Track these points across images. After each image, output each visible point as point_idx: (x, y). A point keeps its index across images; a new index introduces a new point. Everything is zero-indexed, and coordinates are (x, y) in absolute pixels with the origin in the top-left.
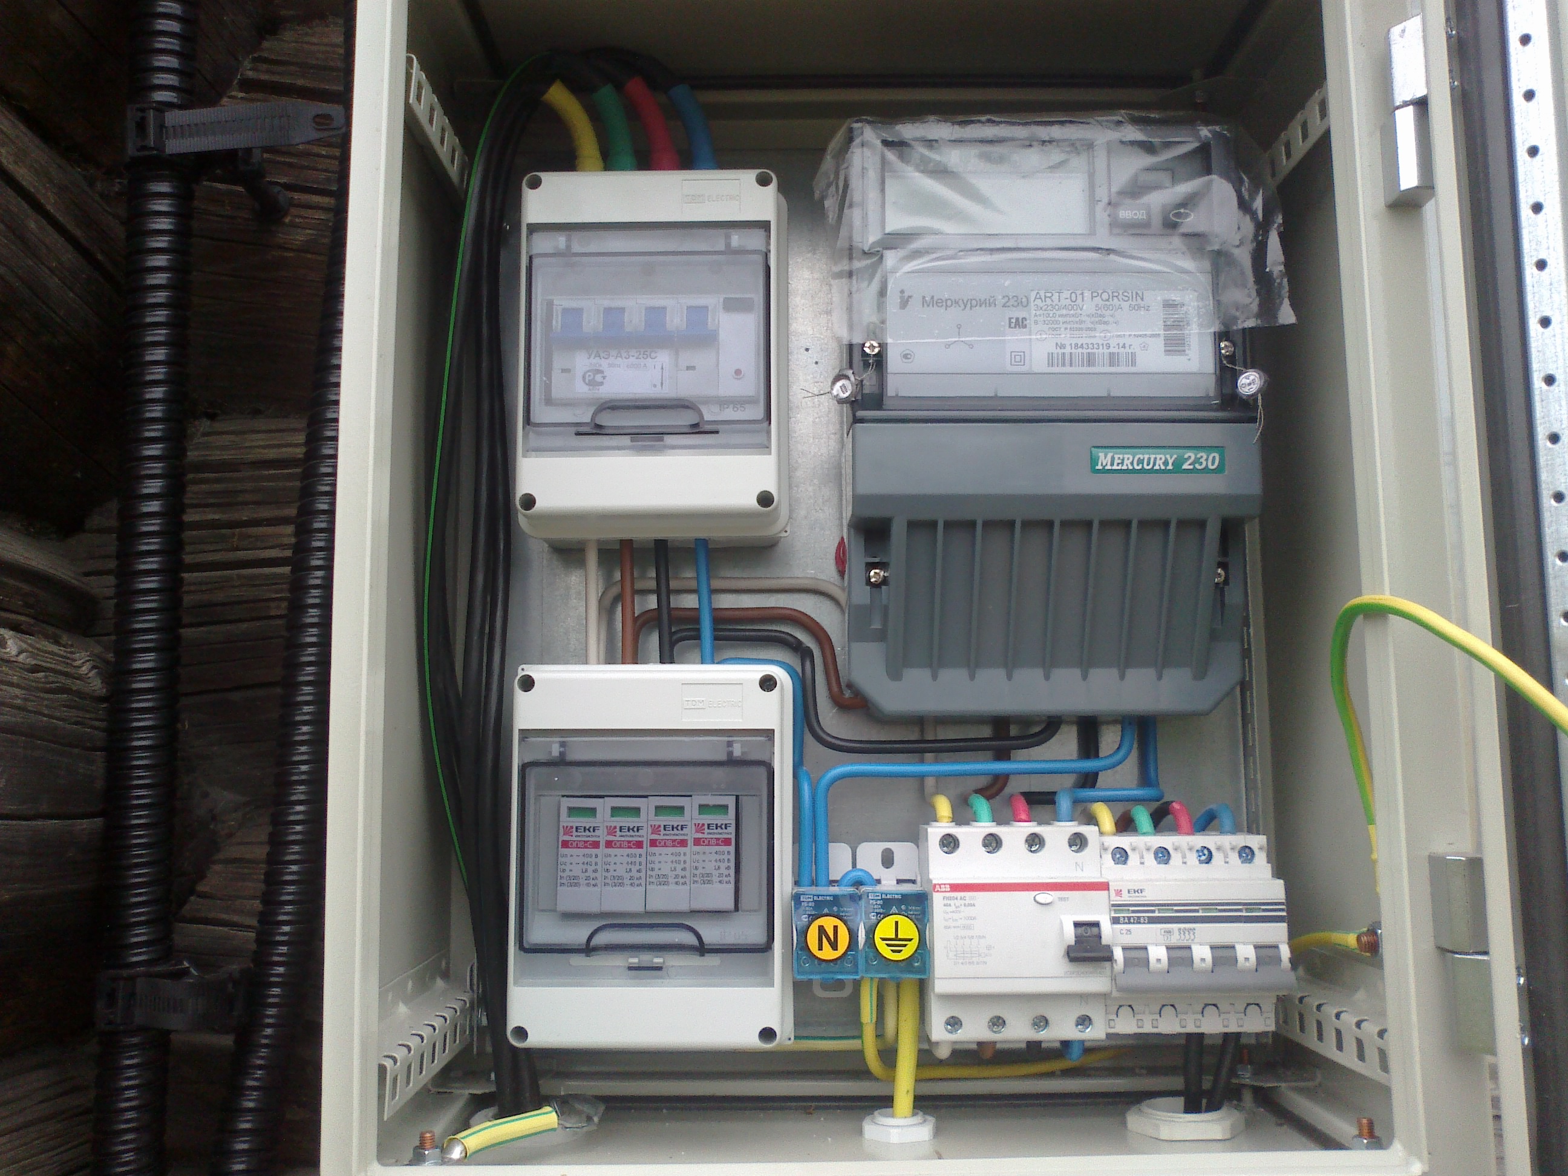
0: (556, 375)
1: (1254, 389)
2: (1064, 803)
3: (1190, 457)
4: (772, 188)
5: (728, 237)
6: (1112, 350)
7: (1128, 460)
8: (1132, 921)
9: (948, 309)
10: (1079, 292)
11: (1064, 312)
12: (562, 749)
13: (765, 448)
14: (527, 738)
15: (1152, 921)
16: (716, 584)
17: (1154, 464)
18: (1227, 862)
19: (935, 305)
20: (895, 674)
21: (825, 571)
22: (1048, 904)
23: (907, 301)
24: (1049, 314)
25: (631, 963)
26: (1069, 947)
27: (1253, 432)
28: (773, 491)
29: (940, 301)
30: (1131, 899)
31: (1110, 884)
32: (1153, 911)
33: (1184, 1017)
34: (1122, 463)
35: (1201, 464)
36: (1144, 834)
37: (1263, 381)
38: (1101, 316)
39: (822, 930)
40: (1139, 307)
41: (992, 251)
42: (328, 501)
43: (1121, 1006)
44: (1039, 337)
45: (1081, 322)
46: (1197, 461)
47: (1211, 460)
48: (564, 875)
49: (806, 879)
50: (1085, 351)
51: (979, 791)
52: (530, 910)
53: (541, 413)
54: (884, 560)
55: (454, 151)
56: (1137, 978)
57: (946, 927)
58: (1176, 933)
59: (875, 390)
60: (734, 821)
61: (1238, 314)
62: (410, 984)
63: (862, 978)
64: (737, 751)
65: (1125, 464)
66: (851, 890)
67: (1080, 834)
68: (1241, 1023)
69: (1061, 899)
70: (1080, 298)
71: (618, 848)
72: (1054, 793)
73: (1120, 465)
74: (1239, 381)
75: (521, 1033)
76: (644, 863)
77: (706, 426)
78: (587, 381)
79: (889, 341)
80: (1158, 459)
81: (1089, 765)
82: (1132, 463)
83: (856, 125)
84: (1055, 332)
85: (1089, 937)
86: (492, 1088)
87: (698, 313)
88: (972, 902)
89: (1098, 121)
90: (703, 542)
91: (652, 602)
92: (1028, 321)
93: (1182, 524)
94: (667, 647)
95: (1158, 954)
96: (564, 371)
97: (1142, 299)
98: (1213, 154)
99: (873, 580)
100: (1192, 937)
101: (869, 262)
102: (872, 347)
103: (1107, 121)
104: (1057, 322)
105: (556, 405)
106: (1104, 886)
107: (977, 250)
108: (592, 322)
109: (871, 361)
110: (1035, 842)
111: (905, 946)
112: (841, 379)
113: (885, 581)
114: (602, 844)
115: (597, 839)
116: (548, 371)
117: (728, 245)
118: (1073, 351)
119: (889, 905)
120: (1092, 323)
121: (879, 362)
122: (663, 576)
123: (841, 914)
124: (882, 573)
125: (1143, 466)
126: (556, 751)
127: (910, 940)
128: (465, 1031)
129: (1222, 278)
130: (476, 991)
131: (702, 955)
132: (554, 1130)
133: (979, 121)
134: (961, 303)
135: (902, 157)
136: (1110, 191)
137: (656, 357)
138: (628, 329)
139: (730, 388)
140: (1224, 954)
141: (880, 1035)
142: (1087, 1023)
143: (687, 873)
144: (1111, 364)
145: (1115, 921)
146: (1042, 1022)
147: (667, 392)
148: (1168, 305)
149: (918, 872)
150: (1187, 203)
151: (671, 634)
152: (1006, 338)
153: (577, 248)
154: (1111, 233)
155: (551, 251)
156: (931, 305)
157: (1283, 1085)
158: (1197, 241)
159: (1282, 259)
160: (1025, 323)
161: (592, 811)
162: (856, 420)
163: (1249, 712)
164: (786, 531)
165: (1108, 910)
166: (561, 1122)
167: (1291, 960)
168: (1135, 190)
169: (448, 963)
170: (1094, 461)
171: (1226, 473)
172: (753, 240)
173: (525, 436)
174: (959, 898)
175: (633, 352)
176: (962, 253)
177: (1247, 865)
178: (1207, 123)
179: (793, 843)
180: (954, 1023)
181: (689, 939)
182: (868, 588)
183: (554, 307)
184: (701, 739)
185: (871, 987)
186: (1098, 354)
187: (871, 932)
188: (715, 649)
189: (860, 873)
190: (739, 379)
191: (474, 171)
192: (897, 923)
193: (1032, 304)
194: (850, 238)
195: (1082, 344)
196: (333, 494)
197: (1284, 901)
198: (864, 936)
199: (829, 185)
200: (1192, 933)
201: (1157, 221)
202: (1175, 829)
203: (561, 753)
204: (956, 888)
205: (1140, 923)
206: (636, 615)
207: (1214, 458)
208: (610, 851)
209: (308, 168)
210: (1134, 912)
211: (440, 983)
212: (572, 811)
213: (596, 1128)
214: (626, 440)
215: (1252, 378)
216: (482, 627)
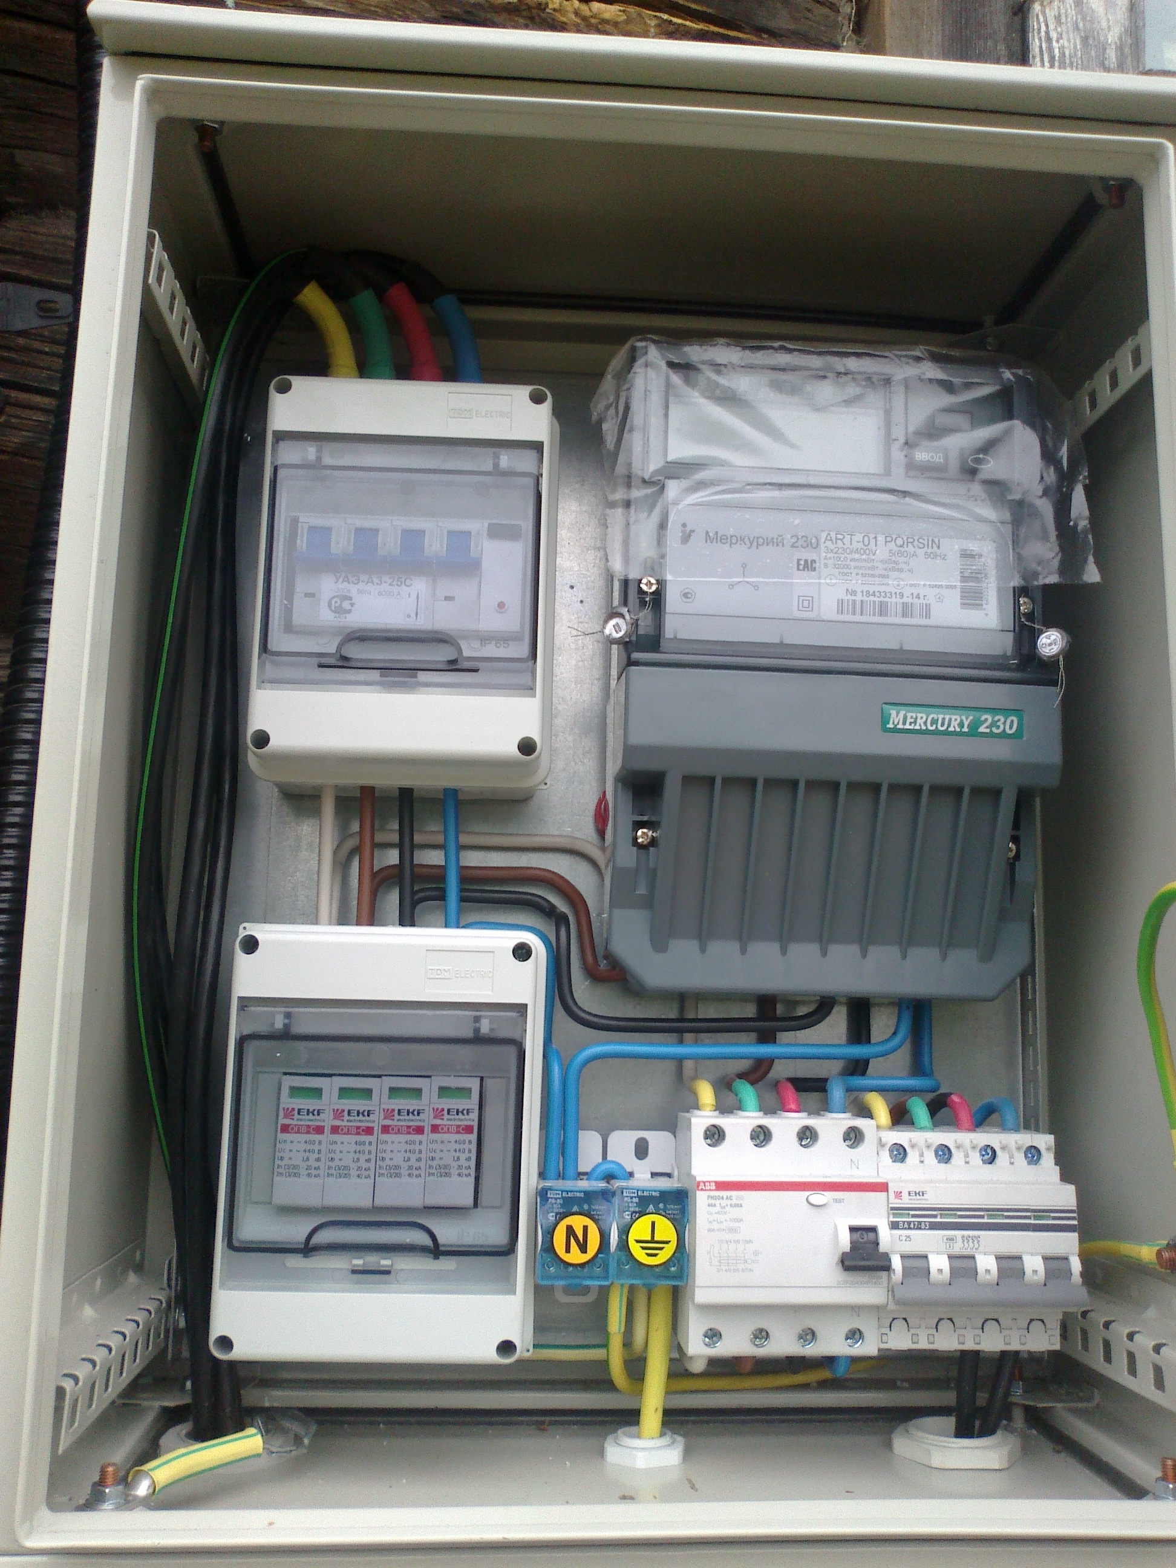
0: (298, 599)
1: (1054, 650)
2: (837, 1092)
3: (986, 720)
4: (546, 408)
5: (496, 457)
6: (905, 600)
7: (921, 719)
8: (912, 1226)
9: (733, 546)
10: (872, 536)
11: (856, 556)
12: (287, 1021)
13: (530, 689)
14: (246, 1006)
15: (934, 1226)
16: (464, 839)
17: (949, 726)
18: (1012, 1163)
19: (719, 542)
20: (659, 944)
21: (583, 831)
22: (822, 1205)
23: (689, 536)
24: (840, 558)
25: (354, 1266)
26: (844, 1254)
27: (1053, 696)
28: (536, 737)
29: (725, 537)
30: (910, 1202)
31: (889, 1185)
32: (935, 1216)
33: (962, 1332)
34: (915, 723)
35: (998, 727)
36: (921, 1129)
37: (1065, 641)
38: (895, 562)
39: (570, 1230)
40: (935, 557)
41: (781, 486)
42: (32, 730)
43: (894, 1319)
44: (828, 581)
45: (873, 568)
46: (994, 724)
47: (1009, 724)
48: (282, 1163)
49: (552, 1171)
50: (877, 599)
51: (742, 1076)
52: (242, 1200)
53: (279, 641)
54: (654, 819)
55: (194, 348)
56: (916, 1291)
57: (709, 1230)
58: (959, 1240)
59: (651, 631)
60: (478, 1107)
61: (1039, 568)
62: (99, 1282)
63: (612, 1283)
64: (485, 1028)
65: (918, 724)
66: (602, 1185)
67: (856, 1128)
68: (1023, 1340)
69: (836, 1201)
70: (873, 542)
71: (345, 1134)
72: (825, 1080)
73: (913, 725)
74: (1039, 641)
75: (226, 1343)
76: (374, 1152)
77: (465, 663)
78: (333, 608)
79: (669, 577)
80: (953, 720)
81: (858, 1051)
82: (925, 723)
83: (639, 344)
84: (845, 577)
85: (865, 1243)
86: (187, 1400)
87: (460, 540)
88: (740, 1202)
89: (896, 356)
90: (452, 794)
91: (392, 857)
92: (818, 564)
93: (976, 791)
94: (407, 909)
95: (939, 1264)
96: (307, 595)
97: (939, 547)
98: (1016, 398)
99: (640, 840)
100: (976, 1246)
101: (649, 491)
102: (649, 584)
103: (906, 356)
104: (848, 567)
105: (297, 633)
106: (882, 1187)
107: (766, 484)
108: (341, 543)
109: (647, 599)
110: (807, 1136)
111: (661, 1249)
112: (615, 617)
113: (653, 842)
114: (327, 1130)
115: (322, 1124)
116: (289, 594)
117: (496, 465)
118: (865, 598)
119: (646, 1203)
120: (886, 569)
121: (656, 601)
122: (407, 830)
123: (592, 1213)
124: (650, 833)
125: (937, 727)
126: (279, 1023)
127: (667, 1242)
128: (159, 1335)
129: (1023, 530)
130: (173, 1289)
131: (436, 1257)
132: (258, 1455)
133: (772, 348)
134: (746, 540)
135: (687, 381)
136: (907, 429)
137: (411, 585)
138: (381, 552)
139: (491, 622)
140: (1011, 1265)
141: (627, 1344)
142: (857, 1336)
143: (422, 1164)
144: (904, 615)
145: (894, 1226)
146: (810, 1335)
147: (422, 623)
148: (966, 555)
149: (674, 1165)
150: (988, 447)
151: (414, 893)
152: (794, 581)
153: (327, 460)
154: (907, 476)
155: (300, 463)
156: (715, 540)
157: (1059, 1405)
158: (997, 488)
159: (1087, 513)
160: (814, 565)
161: (318, 1092)
162: (631, 663)
163: (1030, 998)
164: (546, 784)
165: (886, 1213)
166: (267, 1446)
167: (1082, 1274)
168: (932, 432)
169: (143, 1255)
170: (885, 720)
171: (1024, 739)
172: (525, 462)
173: (261, 665)
174: (725, 1198)
175: (385, 578)
176: (748, 487)
177: (1033, 1166)
178: (1009, 367)
179: (540, 1129)
180: (713, 1335)
181: (423, 1239)
182: (635, 849)
183: (300, 524)
184: (445, 1012)
185: (621, 1295)
186: (891, 604)
187: (625, 1231)
188: (460, 911)
189: (612, 1166)
190: (504, 612)
191: (216, 371)
192: (653, 1224)
193: (822, 546)
194: (629, 465)
195: (874, 592)
196: (38, 722)
197: (1075, 1208)
198: (616, 1238)
199: (608, 408)
200: (976, 1242)
201: (954, 465)
202: (954, 1123)
203: (285, 1025)
204: (722, 1186)
205: (920, 1229)
206: (375, 871)
207: (1012, 722)
208: (335, 1137)
209: (28, 364)
210: (913, 1216)
211: (132, 1278)
212: (295, 1091)
213: (306, 1451)
214: (375, 675)
215: (1053, 637)
216: (201, 879)
